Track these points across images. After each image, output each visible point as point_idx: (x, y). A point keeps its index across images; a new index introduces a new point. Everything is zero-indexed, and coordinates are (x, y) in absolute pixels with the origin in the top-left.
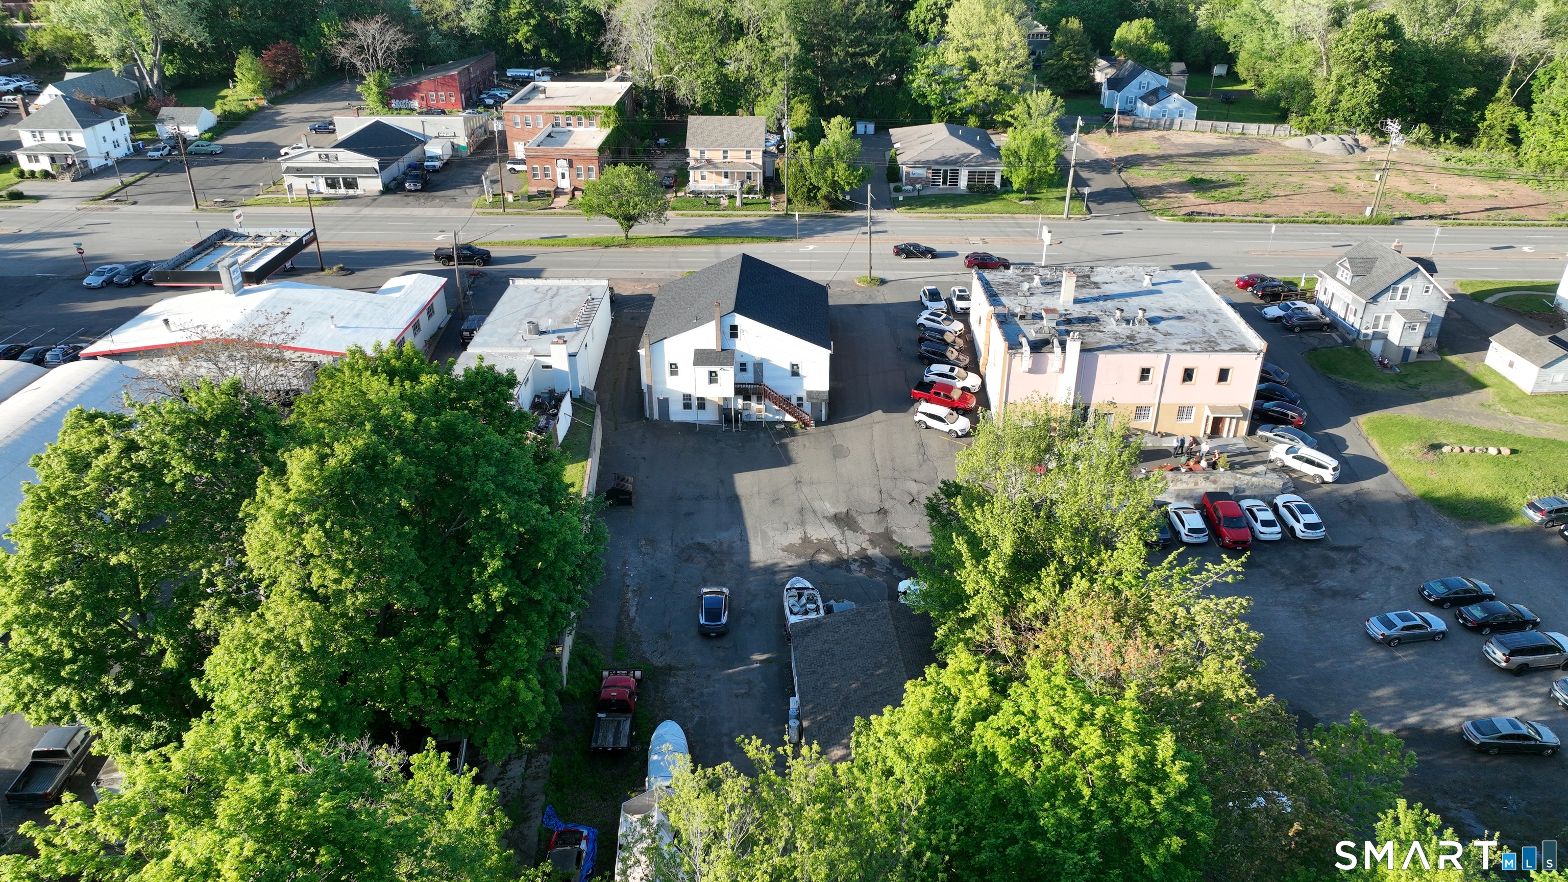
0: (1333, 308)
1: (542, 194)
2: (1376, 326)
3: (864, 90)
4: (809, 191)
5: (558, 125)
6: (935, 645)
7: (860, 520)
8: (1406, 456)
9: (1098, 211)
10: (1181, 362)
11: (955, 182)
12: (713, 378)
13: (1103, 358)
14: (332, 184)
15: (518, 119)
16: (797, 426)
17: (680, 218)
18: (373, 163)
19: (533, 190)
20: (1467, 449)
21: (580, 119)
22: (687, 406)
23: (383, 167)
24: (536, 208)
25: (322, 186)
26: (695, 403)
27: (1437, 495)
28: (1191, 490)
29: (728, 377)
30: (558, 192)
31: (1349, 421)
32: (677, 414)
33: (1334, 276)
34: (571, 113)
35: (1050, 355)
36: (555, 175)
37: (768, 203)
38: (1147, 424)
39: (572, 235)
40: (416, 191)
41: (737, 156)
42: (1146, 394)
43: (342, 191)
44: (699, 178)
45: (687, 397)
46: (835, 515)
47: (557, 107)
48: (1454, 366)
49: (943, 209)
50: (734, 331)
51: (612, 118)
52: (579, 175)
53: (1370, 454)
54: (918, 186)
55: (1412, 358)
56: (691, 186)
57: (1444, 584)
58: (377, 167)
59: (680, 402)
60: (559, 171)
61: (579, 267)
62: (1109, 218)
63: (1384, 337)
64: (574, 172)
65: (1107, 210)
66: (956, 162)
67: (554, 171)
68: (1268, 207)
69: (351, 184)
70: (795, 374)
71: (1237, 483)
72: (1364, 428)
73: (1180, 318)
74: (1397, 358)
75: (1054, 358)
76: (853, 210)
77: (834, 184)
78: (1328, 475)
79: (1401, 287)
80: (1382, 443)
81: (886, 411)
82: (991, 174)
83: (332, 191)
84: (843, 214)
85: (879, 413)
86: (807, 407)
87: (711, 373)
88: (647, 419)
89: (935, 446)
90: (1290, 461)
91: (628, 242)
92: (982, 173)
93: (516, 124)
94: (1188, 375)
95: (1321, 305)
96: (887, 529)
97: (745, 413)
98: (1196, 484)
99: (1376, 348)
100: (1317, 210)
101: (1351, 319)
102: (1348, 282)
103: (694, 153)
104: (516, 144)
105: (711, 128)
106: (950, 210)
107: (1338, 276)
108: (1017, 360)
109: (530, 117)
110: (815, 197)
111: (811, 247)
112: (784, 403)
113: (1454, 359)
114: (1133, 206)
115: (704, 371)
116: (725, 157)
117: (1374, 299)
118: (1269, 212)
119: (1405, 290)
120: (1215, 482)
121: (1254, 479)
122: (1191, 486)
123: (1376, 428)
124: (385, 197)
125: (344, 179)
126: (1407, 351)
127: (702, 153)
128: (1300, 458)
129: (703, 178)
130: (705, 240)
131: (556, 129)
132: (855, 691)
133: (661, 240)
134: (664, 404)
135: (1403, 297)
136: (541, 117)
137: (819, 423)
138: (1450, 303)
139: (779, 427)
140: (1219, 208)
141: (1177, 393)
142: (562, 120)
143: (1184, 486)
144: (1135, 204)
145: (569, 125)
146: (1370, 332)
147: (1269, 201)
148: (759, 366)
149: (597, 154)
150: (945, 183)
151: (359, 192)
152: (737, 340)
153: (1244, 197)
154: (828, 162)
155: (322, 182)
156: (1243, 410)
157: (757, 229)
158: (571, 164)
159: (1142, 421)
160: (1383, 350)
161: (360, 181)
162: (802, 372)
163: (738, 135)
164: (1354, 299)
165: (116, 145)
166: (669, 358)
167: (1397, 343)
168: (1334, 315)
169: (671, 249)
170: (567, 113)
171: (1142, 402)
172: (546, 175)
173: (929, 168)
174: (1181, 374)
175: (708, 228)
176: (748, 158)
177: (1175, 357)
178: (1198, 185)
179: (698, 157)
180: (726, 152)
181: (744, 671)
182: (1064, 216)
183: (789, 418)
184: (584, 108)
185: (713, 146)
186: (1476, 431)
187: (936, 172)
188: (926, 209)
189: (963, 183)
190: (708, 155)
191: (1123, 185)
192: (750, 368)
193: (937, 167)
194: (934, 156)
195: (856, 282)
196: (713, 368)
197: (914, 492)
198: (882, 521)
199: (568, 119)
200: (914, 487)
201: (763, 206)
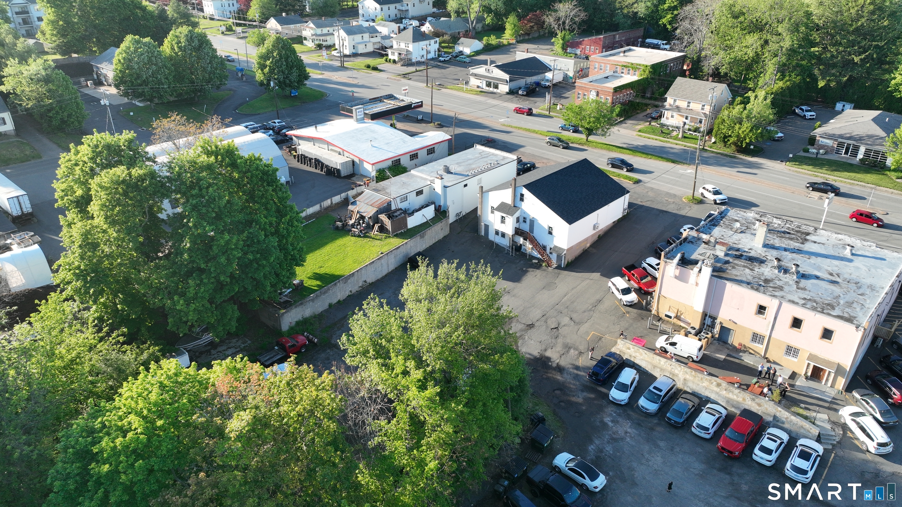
3: (845, 79)
5: (616, 72)
10: (794, 311)
11: (854, 154)
12: (503, 220)
13: (731, 287)
14: (489, 85)
15: (597, 65)
16: (544, 264)
17: (637, 137)
18: (507, 77)
21: (629, 70)
22: (497, 235)
23: (510, 81)
25: (484, 85)
26: (500, 234)
28: (738, 402)
29: (512, 222)
32: (493, 237)
34: (625, 66)
35: (691, 271)
38: (760, 348)
39: (565, 133)
40: (523, 95)
41: (696, 106)
42: (761, 325)
43: (491, 89)
44: (669, 116)
47: (618, 62)
49: (824, 171)
50: (522, 198)
51: (647, 72)
54: (822, 151)
56: (663, 120)
58: (508, 80)
59: (494, 231)
60: (591, 97)
66: (858, 139)
67: (589, 97)
69: (496, 87)
70: (550, 233)
71: (778, 414)
73: (833, 282)
75: (693, 275)
78: (872, 447)
81: (601, 274)
83: (487, 88)
84: (744, 157)
86: (554, 255)
87: (502, 217)
88: (480, 236)
89: (606, 304)
90: (849, 422)
91: (586, 143)
92: (876, 151)
93: (595, 68)
94: (797, 323)
97: (523, 247)
98: (744, 399)
103: (670, 101)
105: (687, 86)
106: (829, 172)
108: (669, 267)
109: (603, 65)
111: (689, 171)
112: (540, 248)
115: (500, 215)
116: (688, 106)
120: (759, 405)
121: (793, 418)
122: (740, 400)
124: (508, 96)
125: (494, 83)
127: (675, 101)
128: (857, 423)
129: (672, 117)
131: (615, 74)
134: (486, 229)
136: (609, 66)
137: (558, 267)
139: (534, 261)
141: (786, 334)
142: (619, 69)
143: (735, 397)
145: (622, 73)
148: (533, 223)
149: (612, 91)
150: (846, 153)
151: (498, 91)
152: (523, 203)
155: (484, 82)
156: (840, 368)
157: (674, 154)
158: (597, 94)
159: (757, 345)
161: (500, 86)
162: (554, 232)
163: (700, 93)
165: (428, 52)
169: (604, 152)
170: (623, 66)
171: (757, 330)
173: (836, 140)
174: (790, 321)
176: (703, 109)
177: (786, 306)
179: (672, 103)
180: (689, 103)
184: (632, 64)
185: (683, 97)
187: (841, 145)
188: (810, 167)
189: (860, 156)
190: (678, 103)
192: (528, 221)
193: (842, 140)
194: (843, 132)
195: (684, 198)
196: (504, 215)
197: (563, 324)
198: (526, 330)
199: (623, 69)
200: (566, 320)
201: (694, 141)
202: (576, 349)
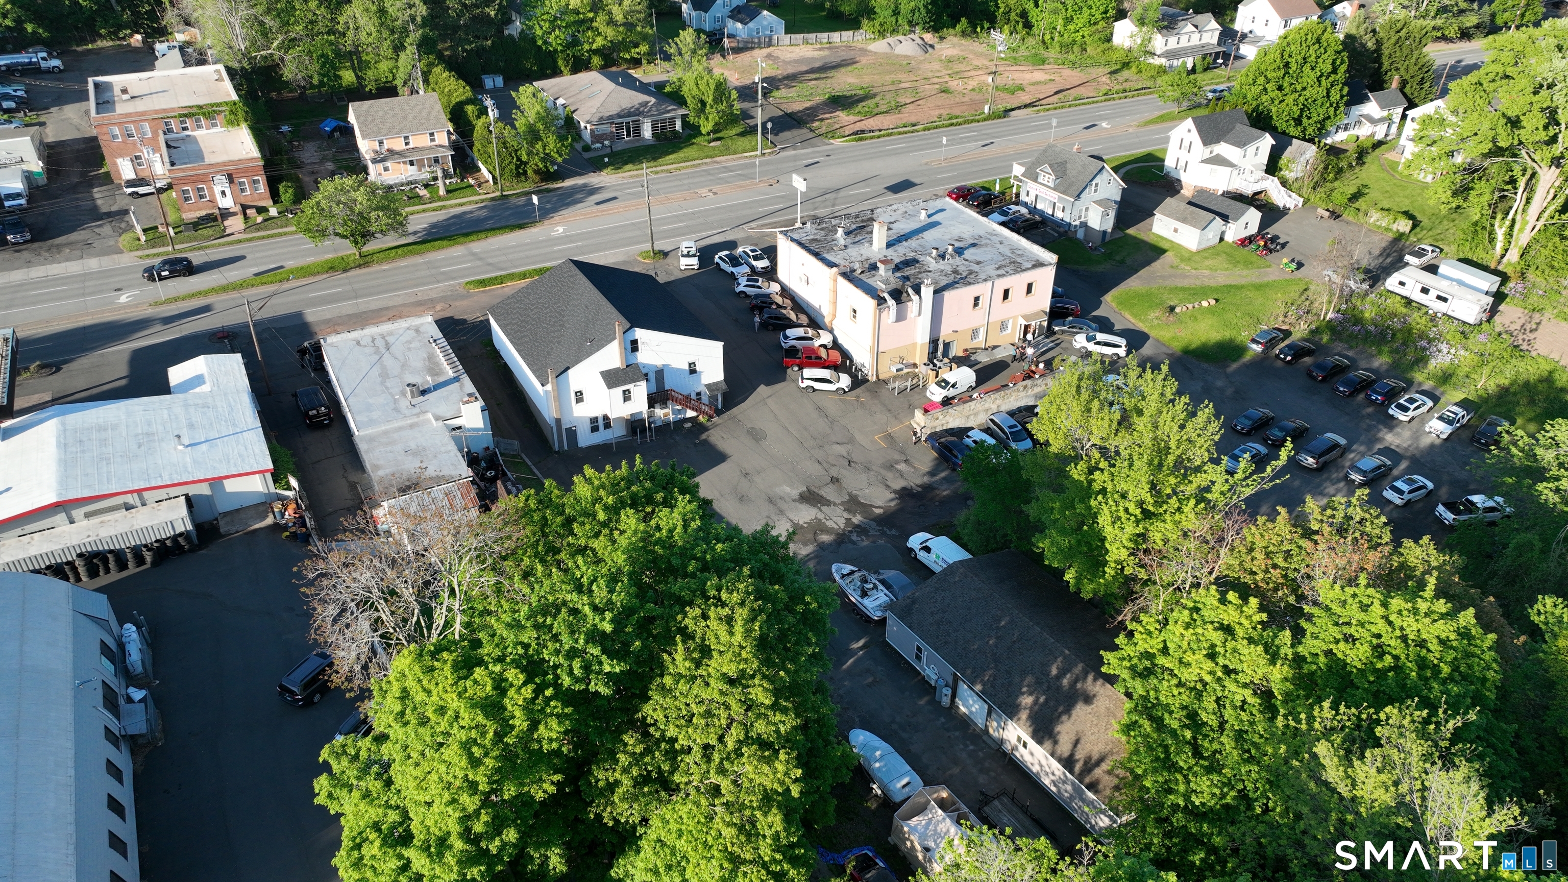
0: (1039, 207)
1: (209, 219)
2: (1080, 217)
4: (518, 167)
5: (170, 131)
6: (1072, 589)
7: (822, 492)
8: (1156, 322)
9: (781, 143)
10: (1001, 284)
11: (638, 130)
12: (627, 396)
13: (948, 295)
15: (116, 131)
16: (702, 419)
19: (191, 215)
20: (1190, 306)
21: (198, 120)
22: (595, 429)
24: (208, 238)
26: (601, 424)
27: (1194, 346)
29: (640, 391)
30: (226, 214)
31: (1101, 302)
32: (586, 439)
33: (1035, 180)
34: (186, 116)
35: (909, 304)
36: (212, 194)
37: (471, 186)
38: (980, 342)
39: (290, 264)
40: (26, 242)
41: (420, 141)
42: (978, 318)
44: (379, 171)
45: (594, 420)
46: (801, 495)
47: (165, 110)
48: (1135, 238)
50: (634, 346)
51: (241, 114)
52: (243, 190)
53: (1131, 327)
54: (606, 142)
55: (1108, 239)
56: (374, 178)
57: (1246, 417)
59: (588, 426)
60: (217, 189)
61: (337, 301)
62: (794, 147)
63: (1084, 225)
64: (237, 188)
65: (787, 141)
66: (637, 112)
67: (211, 190)
68: (908, 115)
70: (693, 371)
72: (1114, 305)
73: (974, 245)
74: (1098, 241)
75: (912, 306)
76: (563, 179)
77: (547, 158)
78: (1122, 352)
79: (1094, 183)
80: (1133, 314)
81: (768, 384)
82: (672, 121)
84: (557, 185)
85: (762, 389)
86: (705, 399)
87: (624, 391)
88: (557, 452)
89: (832, 407)
90: (1091, 347)
91: (365, 261)
92: (663, 121)
93: (115, 137)
94: (1006, 294)
95: (1025, 205)
96: (850, 494)
97: (650, 420)
99: (1080, 234)
100: (944, 112)
101: (1059, 214)
102: (1051, 184)
103: (367, 146)
104: (119, 161)
105: (381, 113)
107: (1040, 180)
108: (884, 314)
109: (132, 127)
110: (525, 173)
111: (560, 229)
112: (686, 401)
113: (1131, 231)
114: (803, 132)
115: (618, 391)
116: (407, 144)
117: (1078, 196)
118: (913, 119)
119: (1097, 185)
123: (1123, 302)
126: (1105, 232)
127: (381, 143)
128: (1098, 343)
129: (386, 169)
130: (445, 243)
131: (169, 136)
132: (996, 646)
133: (400, 251)
134: (572, 433)
135: (1096, 191)
136: (143, 124)
137: (719, 413)
138: (1124, 189)
139: (686, 424)
140: (871, 123)
141: (1001, 310)
142: (176, 124)
143: (1039, 389)
144: (805, 131)
145: (185, 129)
146: (1077, 223)
147: (903, 109)
148: (660, 373)
149: (261, 166)
150: (628, 135)
152: (639, 353)
153: (883, 108)
154: (533, 135)
156: (1045, 312)
157: (486, 219)
158: (231, 178)
159: (976, 341)
160: (1085, 235)
162: (699, 368)
163: (415, 118)
164: (1059, 198)
166: (574, 387)
167: (1098, 228)
168: (1042, 213)
169: (419, 260)
170: (181, 116)
171: (974, 325)
172: (201, 197)
173: (612, 123)
174: (1001, 296)
175: (433, 226)
176: (433, 140)
178: (839, 102)
180: (406, 138)
181: (854, 662)
182: (759, 153)
183: (690, 414)
184: (200, 107)
185: (390, 133)
186: (1183, 289)
187: (620, 125)
189: (647, 132)
190: (387, 144)
191: (781, 113)
192: (652, 377)
193: (620, 120)
194: (614, 110)
195: (640, 259)
196: (625, 387)
197: (845, 454)
198: (841, 488)
199: (182, 122)
200: (841, 450)
201: (469, 190)
202: (898, 462)
